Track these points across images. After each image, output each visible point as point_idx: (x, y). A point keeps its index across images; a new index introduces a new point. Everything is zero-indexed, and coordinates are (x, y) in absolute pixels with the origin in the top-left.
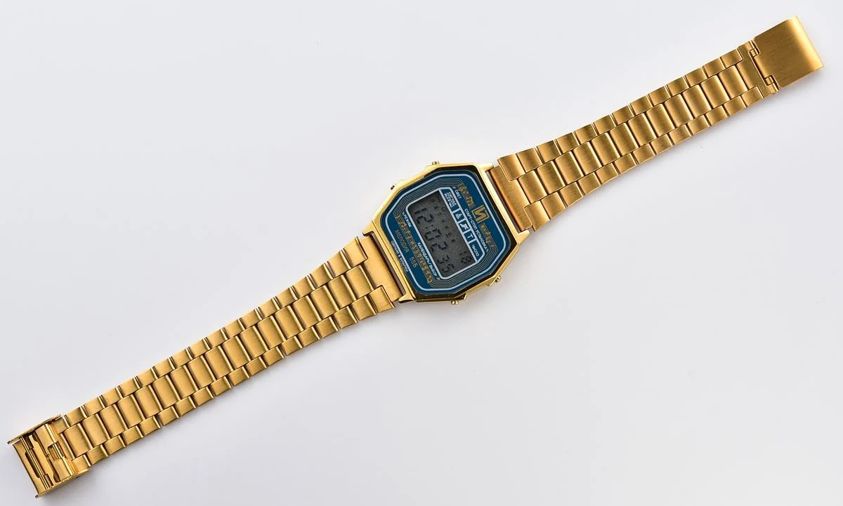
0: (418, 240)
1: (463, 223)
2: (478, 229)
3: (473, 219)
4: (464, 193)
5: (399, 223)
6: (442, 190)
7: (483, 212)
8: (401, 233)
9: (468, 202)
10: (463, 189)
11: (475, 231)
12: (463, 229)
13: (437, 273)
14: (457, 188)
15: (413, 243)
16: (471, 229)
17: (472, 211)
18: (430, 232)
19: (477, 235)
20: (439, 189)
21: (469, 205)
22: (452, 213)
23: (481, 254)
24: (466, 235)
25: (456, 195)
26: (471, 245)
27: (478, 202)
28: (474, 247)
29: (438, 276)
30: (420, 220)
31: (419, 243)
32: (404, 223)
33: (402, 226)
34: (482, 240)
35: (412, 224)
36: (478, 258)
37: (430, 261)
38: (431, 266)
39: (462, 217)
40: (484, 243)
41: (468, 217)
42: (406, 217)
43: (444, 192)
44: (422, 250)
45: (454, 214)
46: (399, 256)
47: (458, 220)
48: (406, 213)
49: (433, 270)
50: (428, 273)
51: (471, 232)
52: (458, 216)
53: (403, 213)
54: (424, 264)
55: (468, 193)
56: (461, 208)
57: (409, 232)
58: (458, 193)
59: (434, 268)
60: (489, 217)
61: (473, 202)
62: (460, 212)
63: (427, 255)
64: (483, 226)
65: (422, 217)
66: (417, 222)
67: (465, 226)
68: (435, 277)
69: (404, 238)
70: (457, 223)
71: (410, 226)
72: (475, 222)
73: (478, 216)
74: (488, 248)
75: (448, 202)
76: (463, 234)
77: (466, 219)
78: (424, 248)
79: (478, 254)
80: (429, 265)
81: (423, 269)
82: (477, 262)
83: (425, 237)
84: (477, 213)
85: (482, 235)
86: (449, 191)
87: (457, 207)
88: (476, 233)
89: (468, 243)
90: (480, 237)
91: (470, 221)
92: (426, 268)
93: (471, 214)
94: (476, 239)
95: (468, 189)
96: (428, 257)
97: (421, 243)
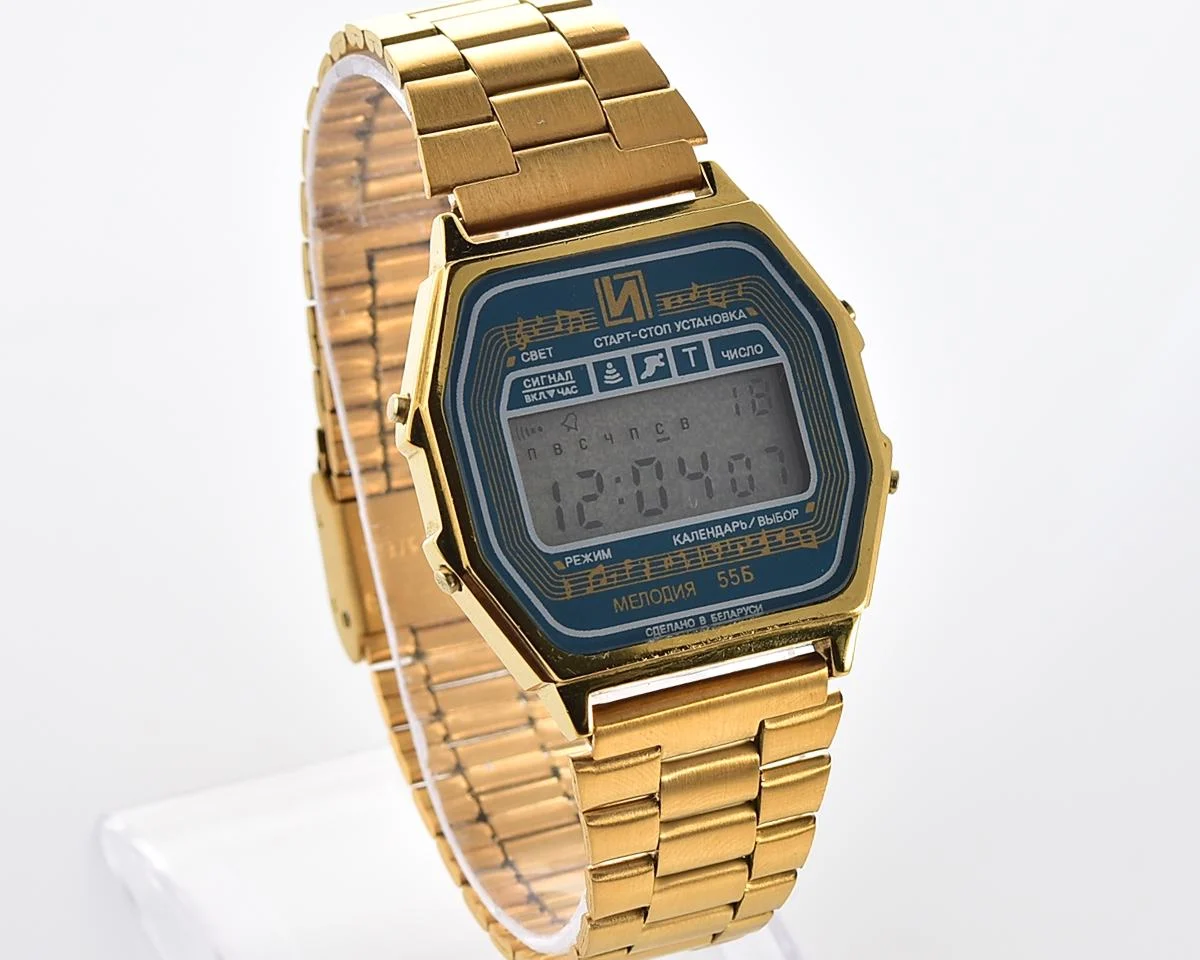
0: (662, 542)
1: (640, 366)
2: (672, 319)
3: (634, 327)
4: (537, 333)
5: (590, 590)
6: (509, 409)
7: (618, 287)
8: (627, 591)
9: (571, 329)
10: (522, 332)
11: (675, 335)
12: (662, 373)
13: (790, 507)
14: (516, 352)
15: (668, 562)
16: (668, 345)
17: (608, 324)
18: (639, 495)
19: (693, 332)
20: (505, 415)
21: (583, 329)
22: (597, 395)
23: (757, 337)
24: (683, 370)
25: (539, 362)
26: (720, 362)
27: (580, 294)
28: (730, 355)
29: (801, 505)
30: (588, 518)
31: (676, 540)
32: (594, 572)
33: (604, 582)
34: (712, 320)
35: (604, 547)
36: (770, 352)
37: (745, 517)
38: (762, 521)
39: (620, 364)
40: (725, 317)
41: (624, 344)
42: (575, 560)
43: (516, 401)
44: (700, 535)
45: (603, 388)
46: (702, 619)
47: (627, 383)
48: (561, 556)
49: (777, 518)
50: (781, 537)
51: (676, 350)
52: (612, 376)
53: (558, 564)
54: (749, 542)
55: (540, 320)
56: (588, 361)
57: (628, 564)
58: (534, 355)
59: (769, 512)
60: (639, 273)
61: (576, 314)
62: (600, 368)
63: (722, 522)
64: (667, 304)
65: (580, 507)
66: (595, 526)
67: (652, 364)
68: (803, 517)
69: (647, 587)
70: (636, 387)
71: (608, 555)
72: (648, 323)
73: (629, 310)
74: (743, 306)
75: (558, 397)
76: (676, 379)
77: (628, 353)
78: (697, 527)
79: (756, 349)
80: (756, 528)
81: (766, 551)
82: (782, 358)
83: (652, 514)
84: (617, 308)
85: (700, 314)
86: (517, 385)
87: (580, 373)
88: (683, 333)
89: (713, 371)
90: (700, 324)
91: (638, 342)
92: (763, 540)
93: (614, 331)
94: (705, 338)
95: (528, 315)
96: (729, 520)
97: (675, 532)
